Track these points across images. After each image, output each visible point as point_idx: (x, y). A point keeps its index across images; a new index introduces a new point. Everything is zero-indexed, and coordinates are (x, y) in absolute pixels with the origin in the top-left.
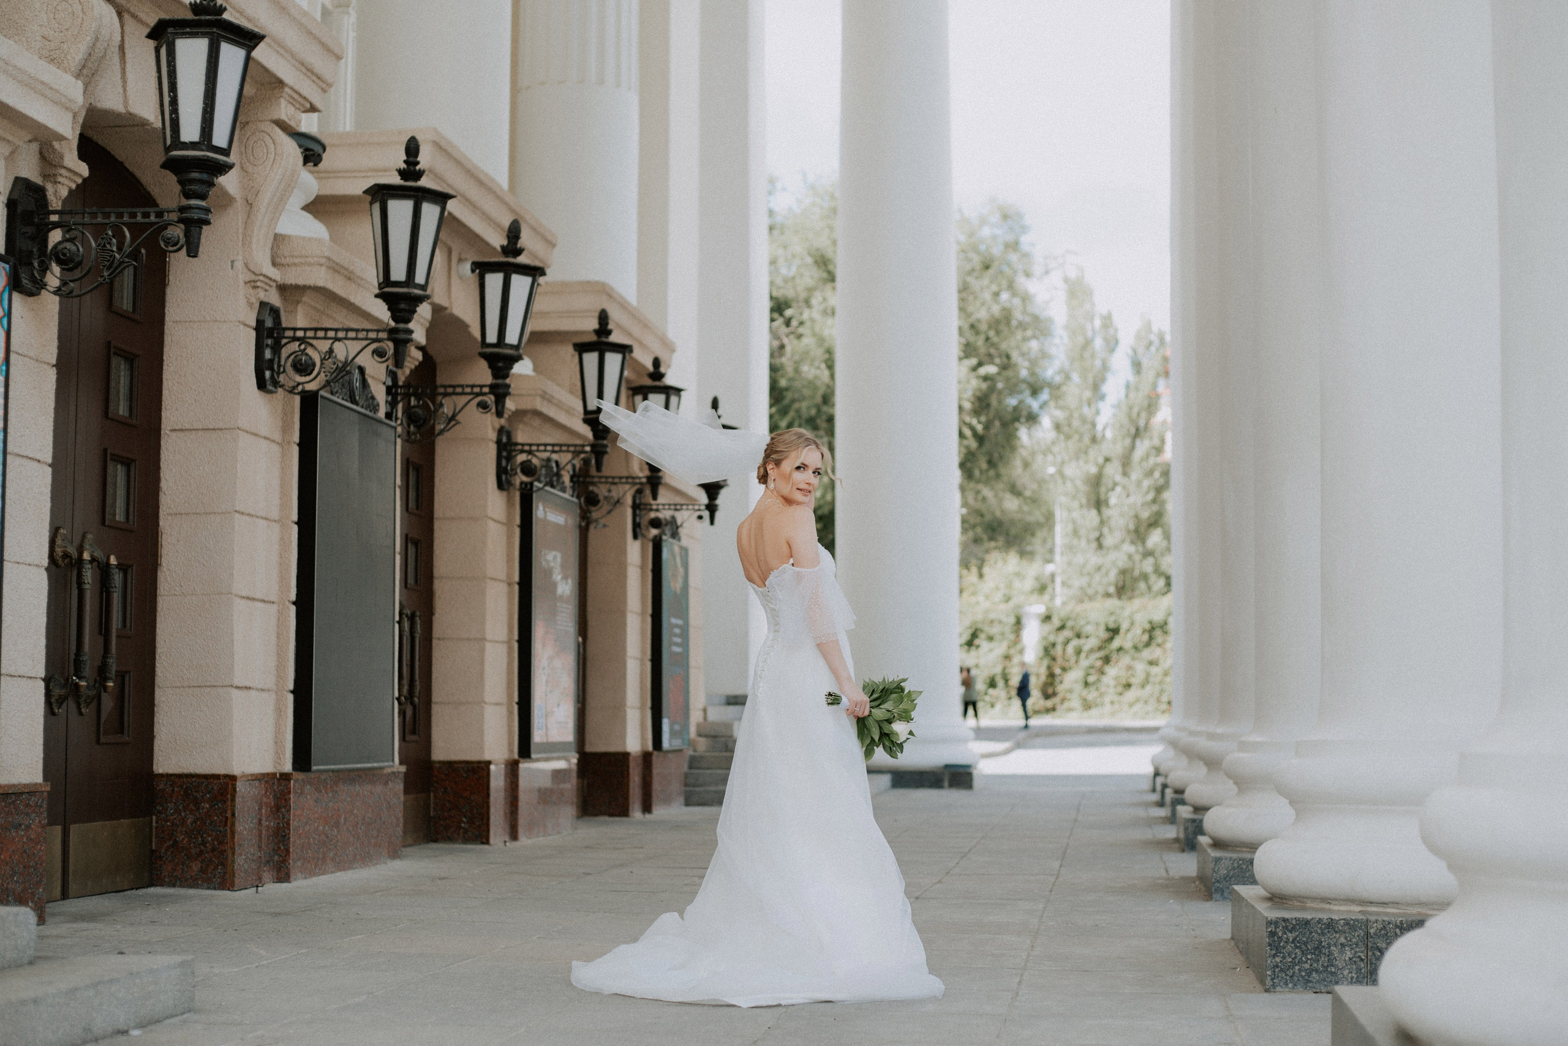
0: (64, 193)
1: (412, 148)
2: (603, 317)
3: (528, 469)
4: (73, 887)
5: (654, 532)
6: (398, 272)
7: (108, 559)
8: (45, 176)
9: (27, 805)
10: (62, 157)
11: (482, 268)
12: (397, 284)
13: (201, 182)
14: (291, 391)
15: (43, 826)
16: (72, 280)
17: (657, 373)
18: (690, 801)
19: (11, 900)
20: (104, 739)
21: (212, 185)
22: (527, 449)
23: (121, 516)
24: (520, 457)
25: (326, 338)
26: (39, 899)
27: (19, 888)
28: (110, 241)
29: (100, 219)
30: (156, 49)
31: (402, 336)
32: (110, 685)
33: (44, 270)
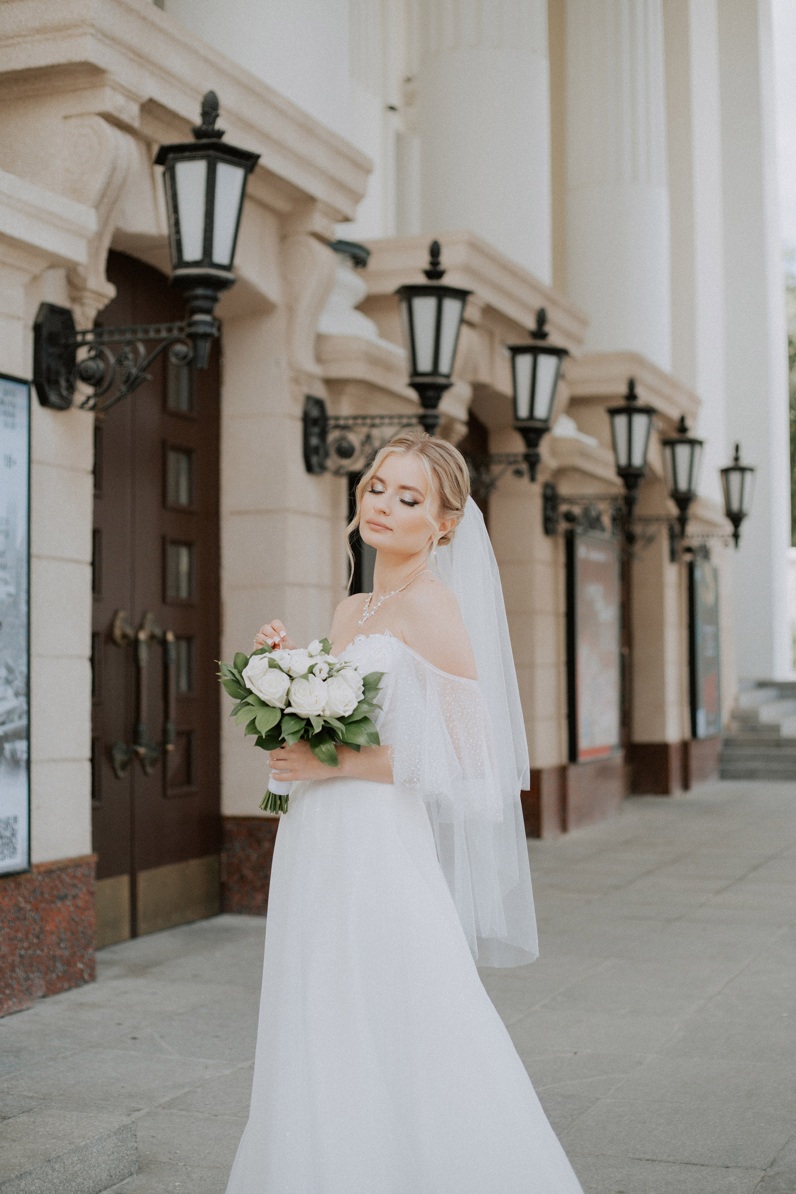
0: (92, 313)
1: (435, 251)
2: (631, 385)
3: (569, 517)
4: (142, 926)
5: (687, 557)
6: (425, 364)
7: (164, 634)
8: (74, 299)
9: (74, 877)
10: (85, 280)
11: (516, 351)
12: (425, 375)
13: (205, 298)
14: (337, 473)
15: (92, 894)
16: (96, 395)
17: (682, 428)
18: (725, 775)
19: (59, 965)
20: (170, 792)
21: (215, 300)
22: (570, 501)
23: (184, 593)
24: (564, 508)
25: (364, 425)
26: (89, 959)
27: (67, 953)
28: (126, 358)
29: (117, 337)
30: (164, 174)
31: (430, 421)
32: (170, 747)
33: (71, 388)
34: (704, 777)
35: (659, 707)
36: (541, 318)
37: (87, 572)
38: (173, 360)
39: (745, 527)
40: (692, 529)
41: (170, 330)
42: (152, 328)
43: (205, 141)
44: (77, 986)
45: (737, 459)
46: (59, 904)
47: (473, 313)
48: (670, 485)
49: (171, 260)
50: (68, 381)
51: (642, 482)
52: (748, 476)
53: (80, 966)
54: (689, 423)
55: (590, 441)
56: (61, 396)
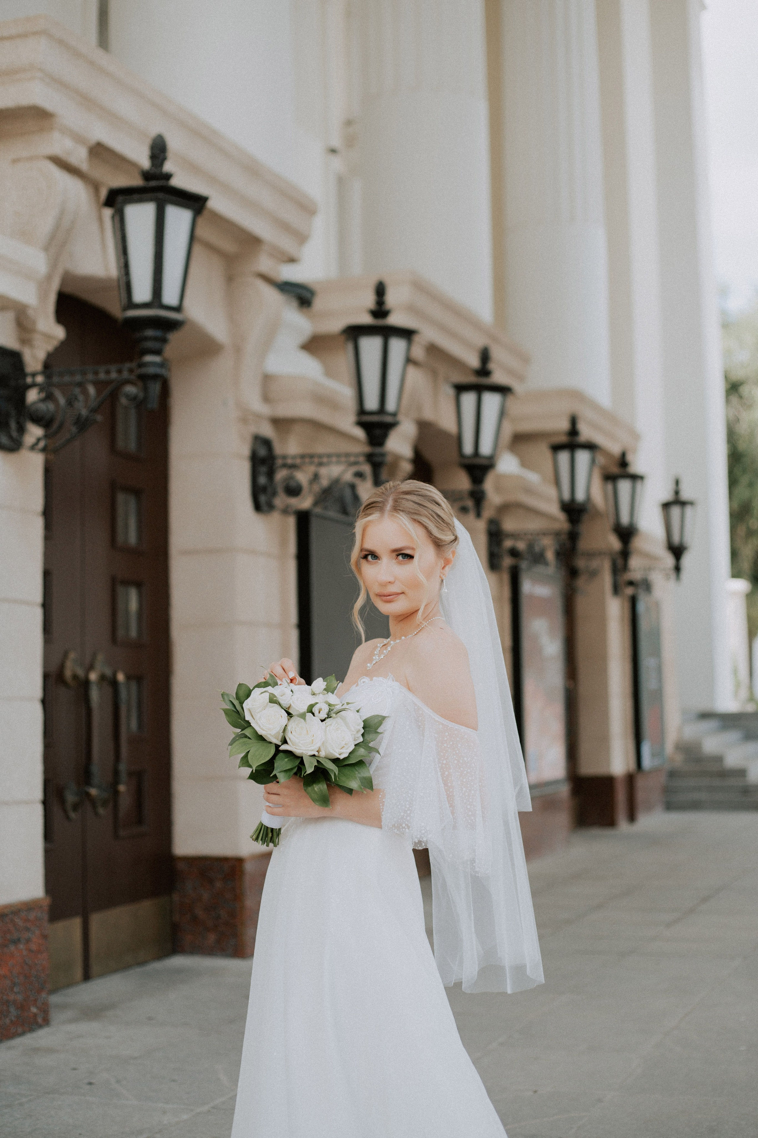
0: (42, 355)
1: (380, 291)
2: (574, 421)
3: (514, 553)
4: (95, 968)
5: (629, 591)
6: (372, 403)
7: (115, 674)
8: (25, 341)
9: (27, 920)
10: (34, 323)
11: (460, 389)
12: (371, 413)
13: (155, 339)
14: (285, 511)
15: (45, 937)
16: (46, 436)
17: (623, 462)
18: (670, 806)
19: (12, 1009)
20: (122, 833)
21: (164, 341)
22: (514, 536)
23: (133, 633)
24: (508, 544)
25: (311, 463)
26: (43, 1004)
27: (20, 998)
28: (76, 399)
29: (67, 379)
30: (113, 217)
31: (378, 459)
32: (122, 788)
33: (22, 430)
34: (649, 808)
35: (604, 740)
36: (485, 356)
37: (37, 615)
38: (123, 401)
39: (687, 560)
40: (635, 562)
41: (120, 371)
42: (102, 369)
43: (153, 183)
44: (31, 1030)
45: (677, 493)
46: (12, 948)
47: (418, 352)
48: (611, 520)
49: (120, 300)
50: (18, 423)
51: (585, 518)
52: (688, 510)
53: (34, 1010)
54: (629, 458)
55: (533, 477)
56: (11, 437)
